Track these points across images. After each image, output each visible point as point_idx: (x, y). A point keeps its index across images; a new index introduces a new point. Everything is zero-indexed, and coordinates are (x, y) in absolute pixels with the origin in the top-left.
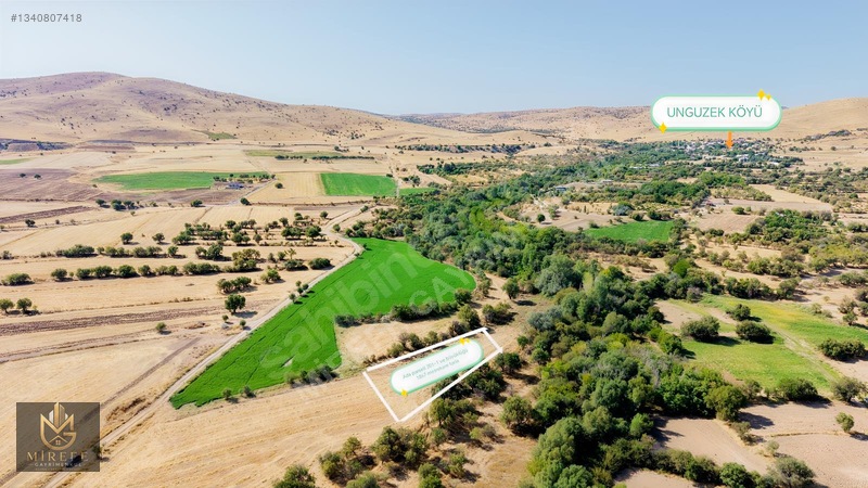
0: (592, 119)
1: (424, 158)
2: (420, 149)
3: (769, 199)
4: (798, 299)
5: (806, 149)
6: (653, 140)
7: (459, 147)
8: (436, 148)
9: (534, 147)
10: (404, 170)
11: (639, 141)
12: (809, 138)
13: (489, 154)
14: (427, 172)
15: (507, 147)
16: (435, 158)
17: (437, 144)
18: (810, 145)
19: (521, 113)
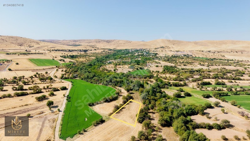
0: (101, 43)
1: (60, 54)
2: (56, 51)
3: (160, 63)
4: (187, 86)
5: (156, 51)
6: (120, 49)
7: (69, 50)
8: (62, 50)
9: (91, 50)
10: (56, 57)
11: (116, 49)
12: (156, 49)
13: (79, 52)
14: (65, 58)
15: (84, 50)
16: (63, 53)
17: (61, 49)
18: (157, 50)
19: (80, 40)
